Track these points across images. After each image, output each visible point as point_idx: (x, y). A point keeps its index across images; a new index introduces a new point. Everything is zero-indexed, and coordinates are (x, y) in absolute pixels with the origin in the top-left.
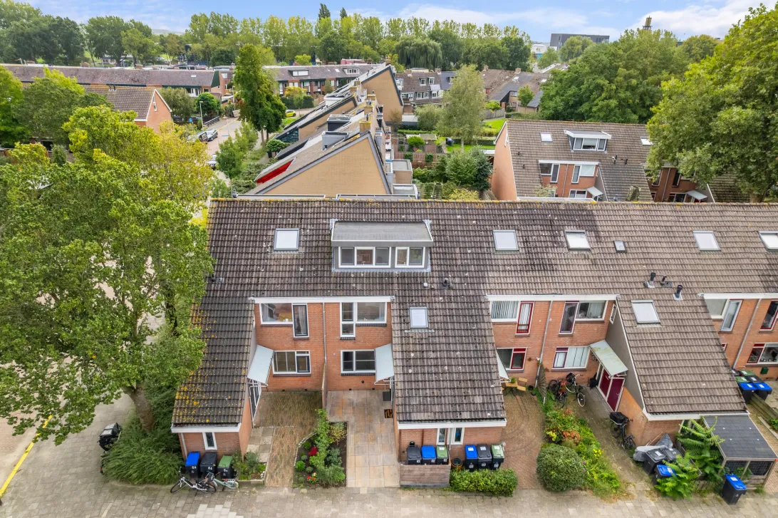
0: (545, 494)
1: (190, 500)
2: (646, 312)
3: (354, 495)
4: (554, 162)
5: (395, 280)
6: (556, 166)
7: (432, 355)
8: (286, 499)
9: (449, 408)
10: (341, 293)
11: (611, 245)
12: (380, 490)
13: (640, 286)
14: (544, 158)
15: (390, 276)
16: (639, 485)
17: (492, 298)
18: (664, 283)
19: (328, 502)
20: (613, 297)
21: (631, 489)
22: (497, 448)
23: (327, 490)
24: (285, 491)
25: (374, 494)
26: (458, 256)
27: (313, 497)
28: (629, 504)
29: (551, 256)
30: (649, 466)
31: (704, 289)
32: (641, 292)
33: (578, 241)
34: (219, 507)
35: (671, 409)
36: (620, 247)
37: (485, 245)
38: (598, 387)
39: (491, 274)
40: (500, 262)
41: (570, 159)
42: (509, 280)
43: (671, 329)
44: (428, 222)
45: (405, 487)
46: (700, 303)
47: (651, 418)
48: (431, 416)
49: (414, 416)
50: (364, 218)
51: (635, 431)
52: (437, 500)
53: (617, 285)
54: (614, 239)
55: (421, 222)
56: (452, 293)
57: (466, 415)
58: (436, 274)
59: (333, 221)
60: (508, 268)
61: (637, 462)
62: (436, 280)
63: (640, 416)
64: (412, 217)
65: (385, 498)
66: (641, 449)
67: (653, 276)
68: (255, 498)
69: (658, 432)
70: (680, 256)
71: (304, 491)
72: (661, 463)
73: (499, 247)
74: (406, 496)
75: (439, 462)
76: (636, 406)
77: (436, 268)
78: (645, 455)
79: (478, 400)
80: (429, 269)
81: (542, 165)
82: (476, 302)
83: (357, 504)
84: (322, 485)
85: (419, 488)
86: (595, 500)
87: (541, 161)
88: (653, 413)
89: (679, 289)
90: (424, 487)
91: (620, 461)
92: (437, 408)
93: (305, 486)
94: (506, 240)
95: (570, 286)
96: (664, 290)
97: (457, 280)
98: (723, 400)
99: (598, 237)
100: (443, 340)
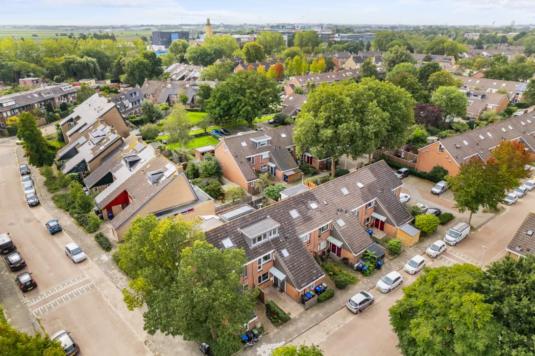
0: (341, 291)
1: (252, 350)
2: (341, 223)
3: (295, 320)
4: (252, 156)
5: (271, 243)
6: (253, 157)
7: (296, 264)
8: (278, 333)
9: (309, 278)
10: (258, 255)
11: (322, 203)
12: (301, 314)
13: (336, 214)
14: (247, 155)
15: (268, 242)
16: (359, 276)
17: (301, 237)
18: (342, 211)
19: (291, 326)
20: (331, 222)
21: (358, 278)
22: (324, 284)
23: (287, 323)
24: (276, 330)
25: (300, 315)
26: (284, 226)
27: (285, 326)
28: (361, 282)
29: (309, 214)
30: (360, 270)
31: (351, 209)
32: (337, 216)
33: (314, 206)
34: (262, 346)
35: (359, 250)
36: (326, 203)
37: (289, 218)
38: (331, 252)
39: (296, 228)
40: (297, 223)
41: (258, 153)
42: (303, 228)
43: (349, 225)
44: (268, 217)
45: (307, 310)
46: (352, 214)
47: (356, 255)
48: (306, 283)
49: (302, 285)
50: (248, 223)
51: (351, 261)
52: (317, 308)
53: (330, 217)
54: (322, 201)
55: (267, 218)
56: (289, 240)
57: (314, 278)
58: (282, 236)
59: (238, 229)
60: (300, 224)
61: (355, 270)
62: (283, 237)
63: (352, 256)
64: (262, 217)
65: (304, 315)
66: (356, 265)
67: (338, 210)
68: (270, 338)
69: (357, 259)
70: (341, 199)
71: (281, 327)
72: (363, 267)
73: (294, 217)
74: (309, 311)
75: (313, 296)
76: (349, 254)
77: (281, 233)
78: (357, 267)
79: (315, 271)
80: (279, 235)
81: (248, 159)
82: (298, 240)
83: (299, 321)
84: (284, 322)
85: (310, 307)
86: (352, 286)
87: (247, 157)
88: (356, 254)
89: (346, 212)
90: (312, 306)
91: (351, 272)
92: (306, 280)
93: (280, 325)
94: (294, 214)
95: (319, 223)
96: (343, 213)
97: (288, 235)
98: (369, 242)
99: (318, 202)
100: (296, 257)
